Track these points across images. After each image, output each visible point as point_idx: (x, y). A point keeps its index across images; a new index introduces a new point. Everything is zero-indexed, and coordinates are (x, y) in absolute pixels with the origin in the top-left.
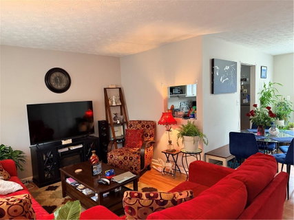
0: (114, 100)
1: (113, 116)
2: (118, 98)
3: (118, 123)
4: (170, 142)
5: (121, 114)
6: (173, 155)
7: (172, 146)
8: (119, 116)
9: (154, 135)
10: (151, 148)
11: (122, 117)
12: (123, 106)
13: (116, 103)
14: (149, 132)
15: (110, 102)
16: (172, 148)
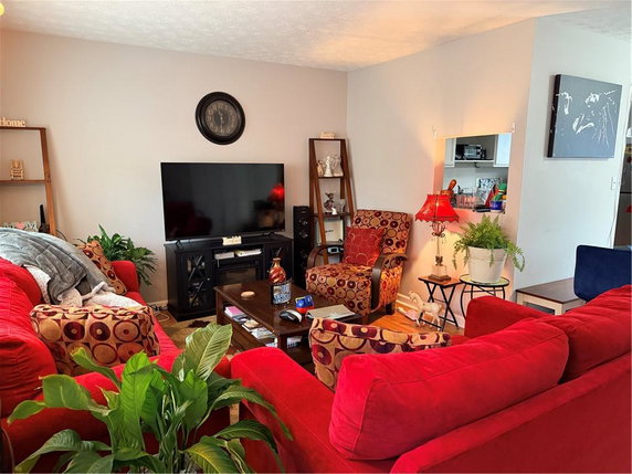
0: (329, 166)
1: (325, 199)
2: (339, 161)
3: (334, 213)
4: (439, 260)
5: (342, 197)
6: (442, 287)
7: (442, 269)
8: (337, 199)
9: (407, 243)
10: (398, 270)
11: (342, 202)
12: (346, 179)
13: (332, 172)
14: (396, 235)
15: (319, 169)
16: (443, 274)
